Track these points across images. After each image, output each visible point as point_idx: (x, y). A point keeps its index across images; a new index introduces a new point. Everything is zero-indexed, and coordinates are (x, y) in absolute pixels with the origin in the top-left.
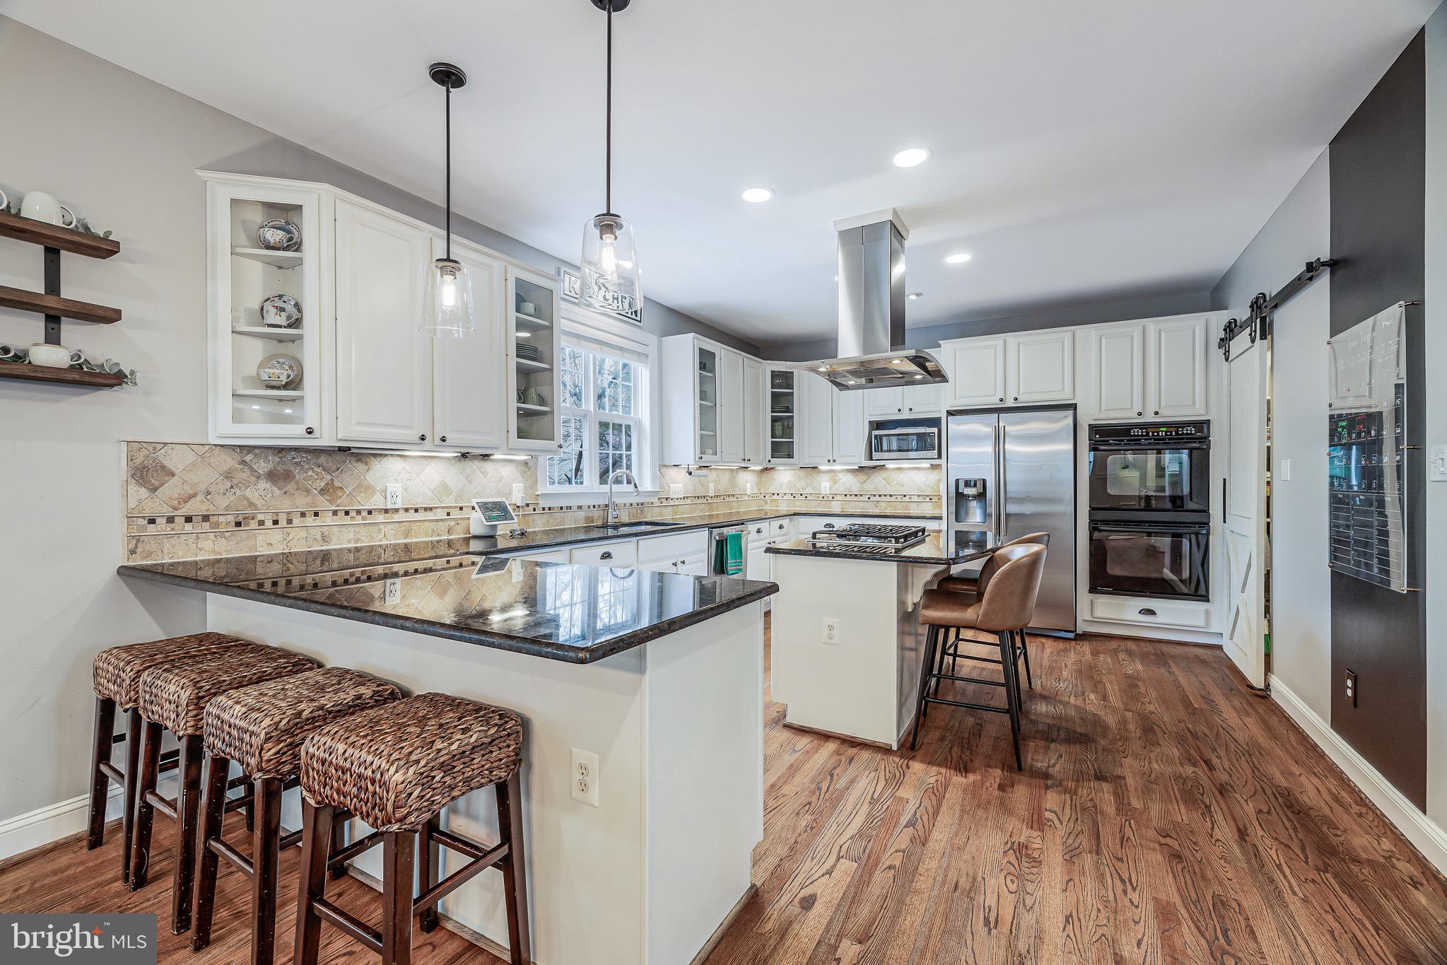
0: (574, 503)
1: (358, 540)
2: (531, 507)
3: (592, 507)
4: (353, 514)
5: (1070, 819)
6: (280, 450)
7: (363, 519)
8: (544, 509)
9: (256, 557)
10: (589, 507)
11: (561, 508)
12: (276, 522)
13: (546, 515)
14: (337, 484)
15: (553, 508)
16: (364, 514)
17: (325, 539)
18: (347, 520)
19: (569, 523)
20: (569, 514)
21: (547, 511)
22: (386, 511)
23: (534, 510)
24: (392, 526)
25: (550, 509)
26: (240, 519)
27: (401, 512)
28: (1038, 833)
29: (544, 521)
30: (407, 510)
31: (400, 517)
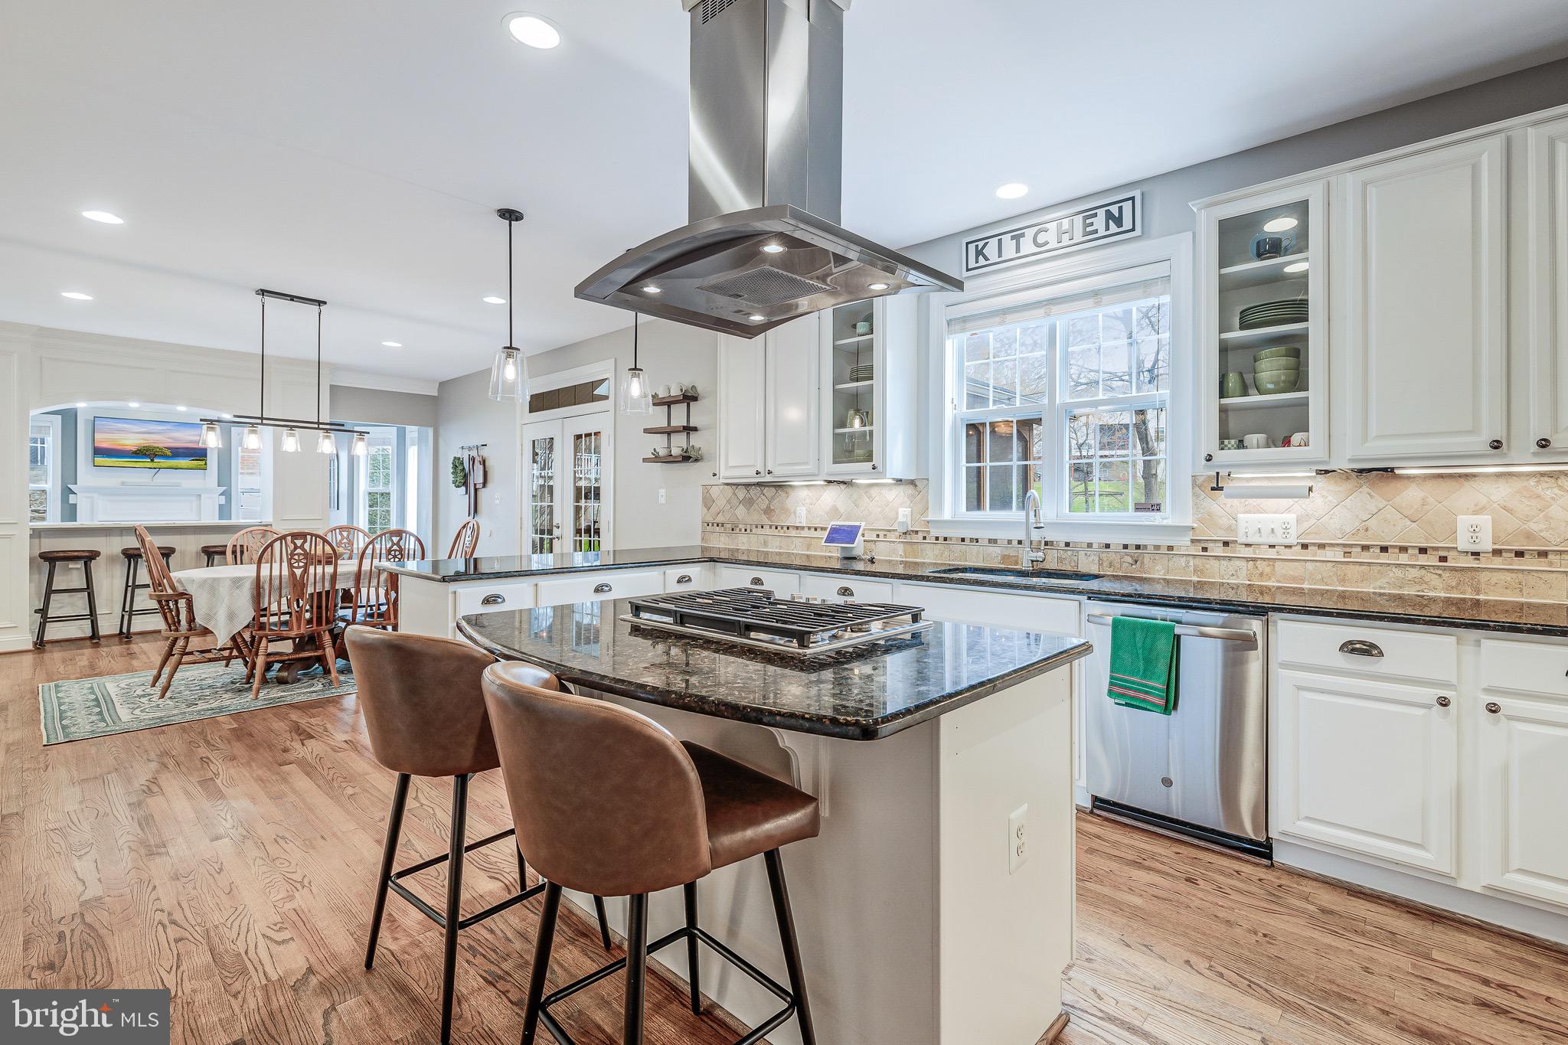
0: (985, 534)
1: (781, 547)
2: (921, 535)
3: (1015, 543)
4: (779, 528)
5: (256, 948)
6: (747, 485)
7: (784, 533)
8: (937, 538)
9: (738, 549)
10: (1010, 542)
11: (963, 540)
12: (746, 530)
13: (939, 546)
14: (772, 508)
15: (951, 539)
16: (785, 528)
17: (765, 544)
18: (776, 532)
19: (975, 560)
20: (974, 549)
21: (941, 540)
22: (797, 528)
23: (925, 538)
24: (800, 540)
25: (945, 539)
26: (733, 527)
27: (806, 529)
28: (283, 910)
29: (936, 552)
30: (809, 528)
31: (805, 533)
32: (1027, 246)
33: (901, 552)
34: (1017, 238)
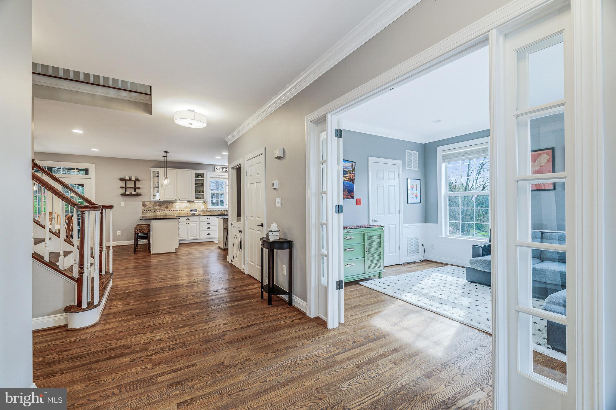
2: (206, 210)
11: (214, 211)
12: (159, 211)
14: (168, 206)
16: (173, 211)
18: (170, 211)
19: (216, 214)
22: (176, 210)
24: (177, 213)
25: (211, 211)
26: (155, 211)
29: (209, 213)
31: (179, 211)
32: (224, 170)
33: (202, 213)
34: (223, 169)
